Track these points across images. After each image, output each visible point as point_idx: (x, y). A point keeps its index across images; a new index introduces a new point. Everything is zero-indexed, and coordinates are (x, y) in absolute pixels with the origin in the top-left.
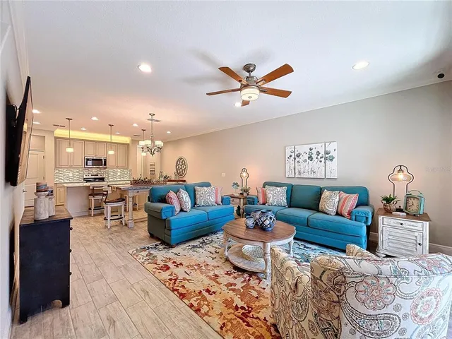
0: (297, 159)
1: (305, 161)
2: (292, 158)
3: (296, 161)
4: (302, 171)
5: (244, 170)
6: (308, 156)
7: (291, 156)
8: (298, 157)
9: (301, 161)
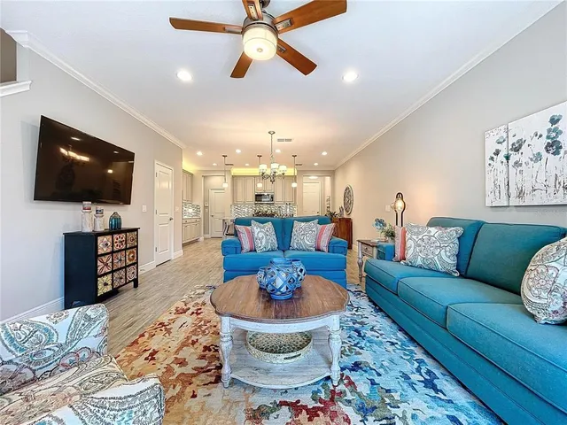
0: (514, 157)
1: (538, 157)
2: (501, 157)
3: (512, 162)
4: (528, 188)
5: (400, 196)
6: (544, 141)
7: (497, 153)
8: (517, 150)
9: (524, 160)
